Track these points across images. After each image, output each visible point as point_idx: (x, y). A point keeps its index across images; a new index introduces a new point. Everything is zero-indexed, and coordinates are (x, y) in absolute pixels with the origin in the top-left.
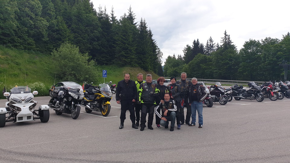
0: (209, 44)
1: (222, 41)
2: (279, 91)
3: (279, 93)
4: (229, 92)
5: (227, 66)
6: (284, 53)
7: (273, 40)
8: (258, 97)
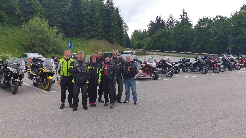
0: (169, 20)
1: (181, 18)
2: (222, 64)
3: (222, 66)
4: (177, 65)
5: (183, 40)
6: (231, 30)
7: (222, 17)
8: (203, 69)
